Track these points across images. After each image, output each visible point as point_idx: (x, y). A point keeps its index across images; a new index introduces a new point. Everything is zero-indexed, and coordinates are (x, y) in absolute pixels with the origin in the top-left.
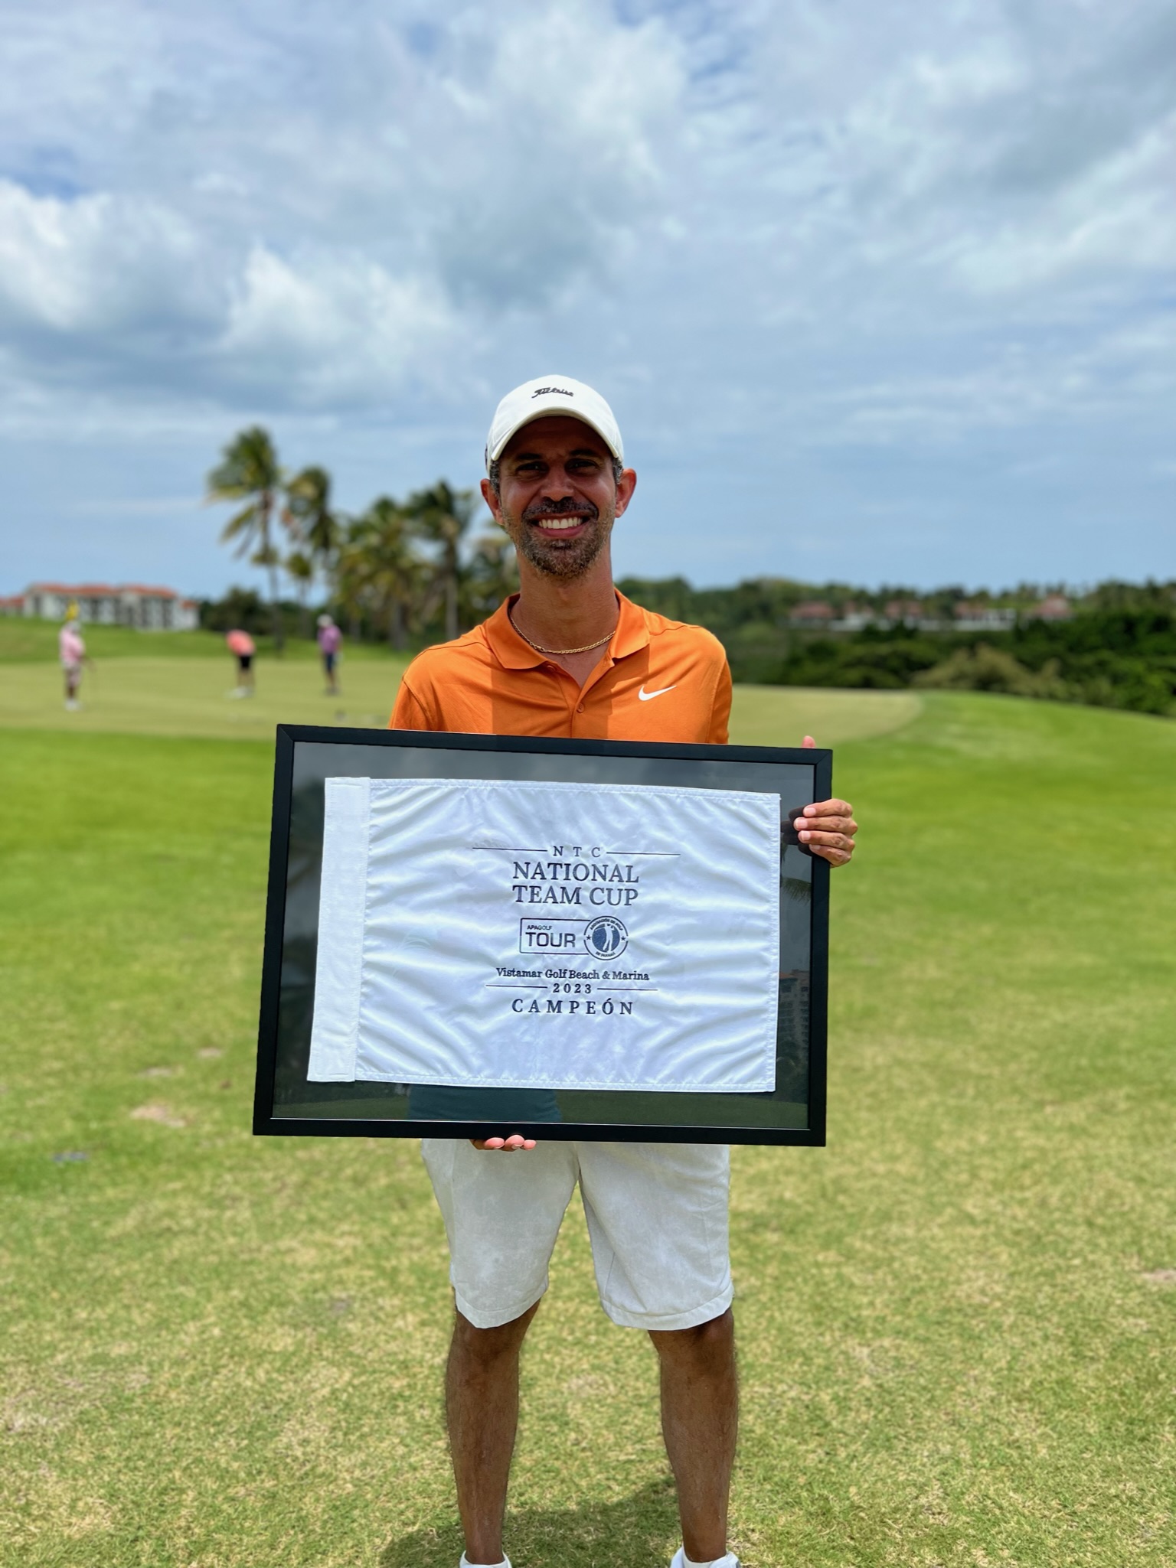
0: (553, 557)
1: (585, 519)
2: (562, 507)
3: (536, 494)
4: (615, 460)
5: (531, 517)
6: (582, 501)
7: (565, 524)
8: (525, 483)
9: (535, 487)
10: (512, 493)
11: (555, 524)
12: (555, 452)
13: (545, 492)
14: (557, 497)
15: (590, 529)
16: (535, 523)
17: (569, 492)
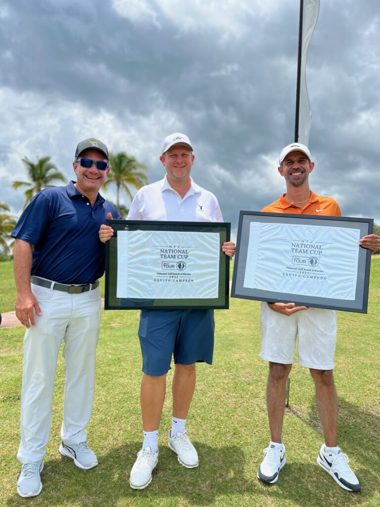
0: (295, 181)
1: (302, 173)
2: (297, 170)
3: (291, 168)
4: (309, 160)
5: (290, 173)
6: (301, 168)
7: (298, 174)
8: (288, 166)
9: (291, 167)
10: (286, 168)
11: (296, 174)
12: (295, 159)
13: (293, 167)
14: (296, 168)
15: (303, 175)
16: (291, 174)
17: (299, 167)
